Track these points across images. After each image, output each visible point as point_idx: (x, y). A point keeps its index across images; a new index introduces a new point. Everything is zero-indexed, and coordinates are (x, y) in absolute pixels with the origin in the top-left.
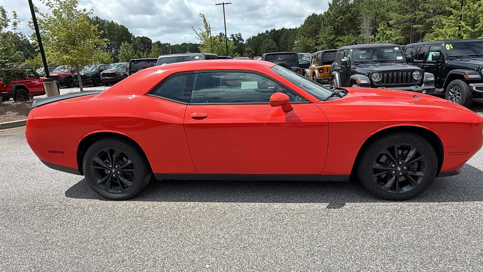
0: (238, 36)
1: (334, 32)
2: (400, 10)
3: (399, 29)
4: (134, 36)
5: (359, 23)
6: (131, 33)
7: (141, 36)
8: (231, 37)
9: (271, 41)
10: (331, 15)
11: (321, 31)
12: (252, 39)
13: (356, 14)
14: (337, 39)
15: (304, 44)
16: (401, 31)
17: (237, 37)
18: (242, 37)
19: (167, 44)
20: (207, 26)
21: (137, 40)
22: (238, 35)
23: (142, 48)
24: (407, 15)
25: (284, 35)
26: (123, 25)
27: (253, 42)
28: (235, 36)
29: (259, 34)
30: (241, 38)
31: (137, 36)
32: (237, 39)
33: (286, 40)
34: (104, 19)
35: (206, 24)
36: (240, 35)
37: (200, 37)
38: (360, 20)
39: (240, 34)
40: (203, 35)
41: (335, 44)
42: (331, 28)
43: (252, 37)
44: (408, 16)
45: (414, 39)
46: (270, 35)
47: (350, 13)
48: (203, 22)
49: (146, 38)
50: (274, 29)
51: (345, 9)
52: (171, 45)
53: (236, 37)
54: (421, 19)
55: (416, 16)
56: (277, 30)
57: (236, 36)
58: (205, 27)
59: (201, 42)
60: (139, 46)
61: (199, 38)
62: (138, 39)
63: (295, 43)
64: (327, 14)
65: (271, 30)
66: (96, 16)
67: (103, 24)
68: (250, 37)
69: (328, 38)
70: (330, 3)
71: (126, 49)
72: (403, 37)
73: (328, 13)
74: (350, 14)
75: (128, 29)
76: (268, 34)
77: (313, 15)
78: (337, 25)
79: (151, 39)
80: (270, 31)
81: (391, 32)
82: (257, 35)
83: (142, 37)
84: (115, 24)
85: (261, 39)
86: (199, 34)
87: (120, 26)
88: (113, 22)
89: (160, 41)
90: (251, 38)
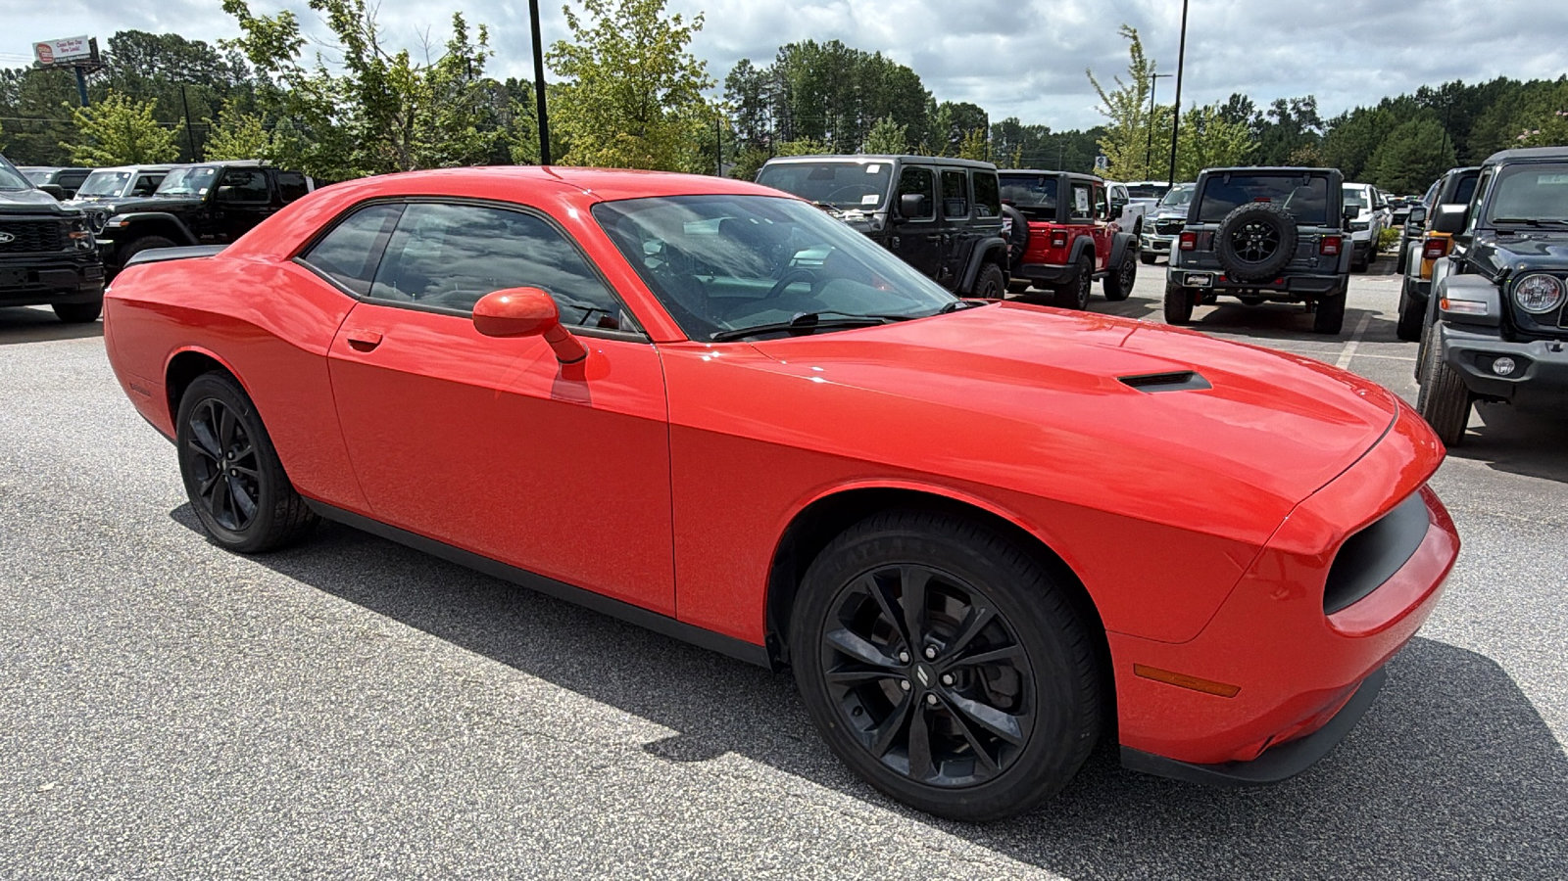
0: (1304, 109)
4: (934, 100)
6: (926, 91)
7: (956, 101)
8: (1274, 108)
9: (1431, 126)
12: (1353, 119)
17: (1299, 111)
18: (1317, 112)
19: (1040, 128)
20: (1143, 68)
21: (941, 113)
22: (1301, 104)
23: (954, 140)
25: (1500, 104)
26: (908, 66)
27: (1349, 131)
28: (1290, 106)
29: (1385, 100)
30: (1314, 114)
31: (945, 101)
32: (1294, 117)
33: (1502, 126)
34: (854, 49)
35: (1141, 62)
36: (1311, 103)
37: (1111, 107)
39: (1313, 101)
40: (1121, 99)
43: (1352, 110)
46: (1434, 107)
48: (1129, 54)
49: (973, 107)
50: (1459, 82)
52: (1051, 133)
53: (1292, 113)
56: (1472, 87)
57: (1293, 109)
58: (1132, 71)
59: (1111, 125)
60: (945, 132)
61: (1107, 110)
62: (944, 111)
63: (1520, 137)
65: (1445, 86)
66: (834, 40)
67: (852, 62)
68: (1346, 112)
71: (885, 138)
75: (919, 79)
76: (1427, 100)
79: (985, 112)
80: (1435, 89)
82: (1374, 106)
83: (959, 104)
84: (887, 62)
85: (1390, 120)
86: (1108, 98)
87: (898, 70)
88: (880, 57)
89: (1019, 118)
90: (1349, 116)
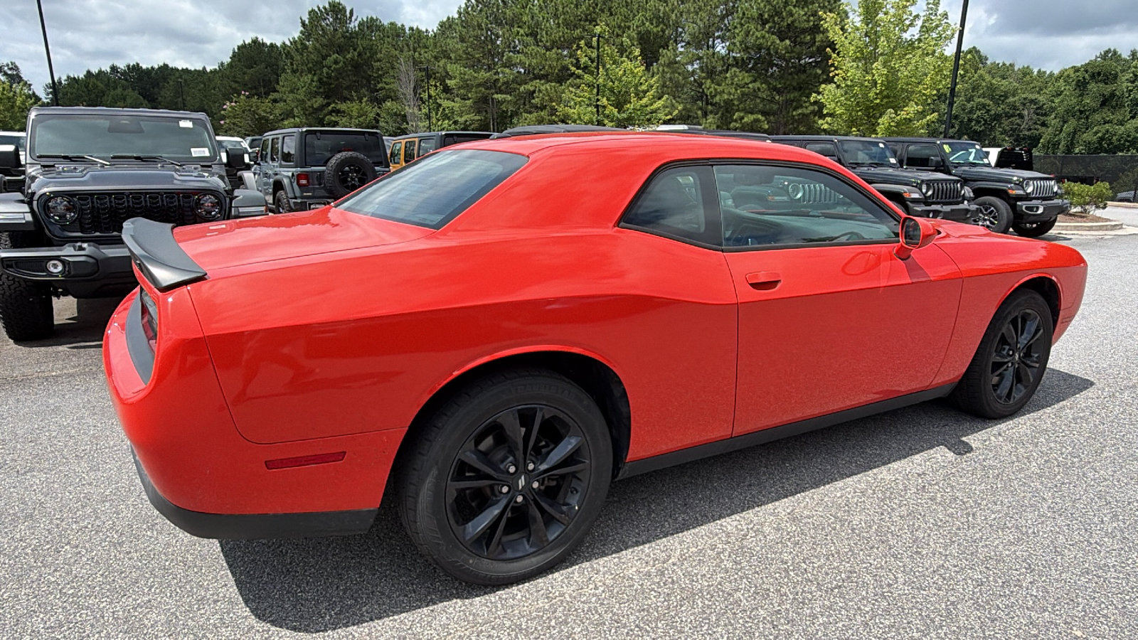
0: (9, 72)
1: (321, 90)
2: (468, 59)
3: (469, 99)
5: (378, 77)
10: (310, 49)
11: (281, 83)
13: (368, 54)
14: (330, 108)
15: (254, 111)
16: (475, 103)
18: (23, 76)
22: (6, 68)
24: (482, 72)
25: (171, 83)
29: (89, 72)
38: (378, 69)
39: (14, 67)
41: (326, 119)
42: (312, 81)
44: (483, 75)
45: (498, 124)
46: (125, 81)
47: (355, 50)
50: (138, 64)
51: (342, 39)
54: (506, 83)
55: (497, 77)
56: (148, 69)
63: (225, 107)
64: (299, 46)
65: (128, 66)
68: (59, 80)
69: (309, 103)
70: (303, 19)
72: (479, 118)
73: (302, 44)
74: (356, 54)
76: (119, 75)
77: (255, 41)
78: (327, 73)
80: (122, 68)
81: (453, 104)
82: (82, 76)
